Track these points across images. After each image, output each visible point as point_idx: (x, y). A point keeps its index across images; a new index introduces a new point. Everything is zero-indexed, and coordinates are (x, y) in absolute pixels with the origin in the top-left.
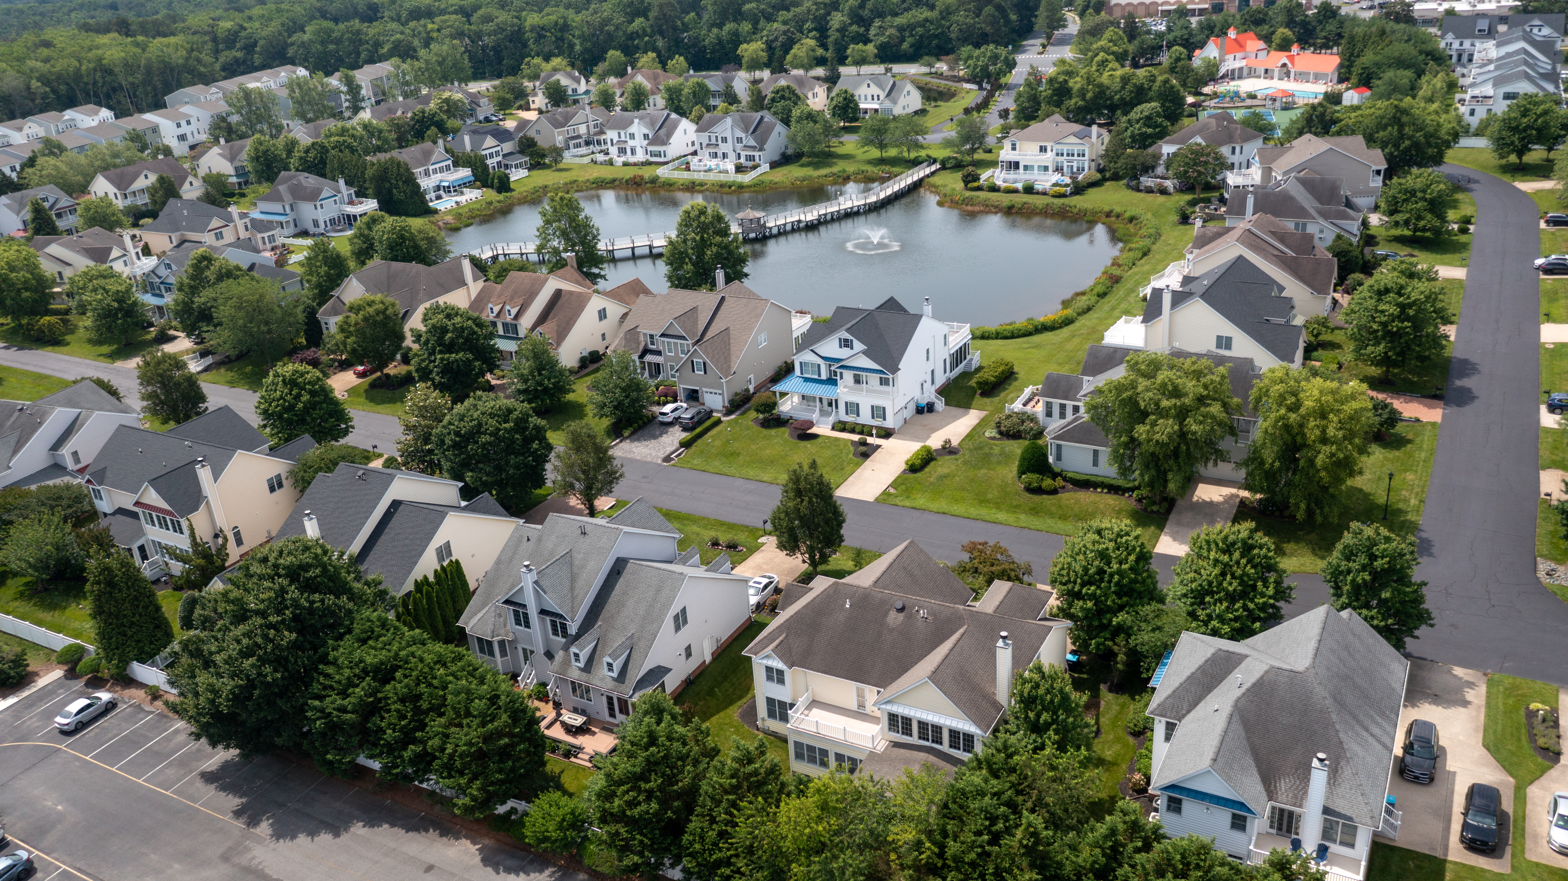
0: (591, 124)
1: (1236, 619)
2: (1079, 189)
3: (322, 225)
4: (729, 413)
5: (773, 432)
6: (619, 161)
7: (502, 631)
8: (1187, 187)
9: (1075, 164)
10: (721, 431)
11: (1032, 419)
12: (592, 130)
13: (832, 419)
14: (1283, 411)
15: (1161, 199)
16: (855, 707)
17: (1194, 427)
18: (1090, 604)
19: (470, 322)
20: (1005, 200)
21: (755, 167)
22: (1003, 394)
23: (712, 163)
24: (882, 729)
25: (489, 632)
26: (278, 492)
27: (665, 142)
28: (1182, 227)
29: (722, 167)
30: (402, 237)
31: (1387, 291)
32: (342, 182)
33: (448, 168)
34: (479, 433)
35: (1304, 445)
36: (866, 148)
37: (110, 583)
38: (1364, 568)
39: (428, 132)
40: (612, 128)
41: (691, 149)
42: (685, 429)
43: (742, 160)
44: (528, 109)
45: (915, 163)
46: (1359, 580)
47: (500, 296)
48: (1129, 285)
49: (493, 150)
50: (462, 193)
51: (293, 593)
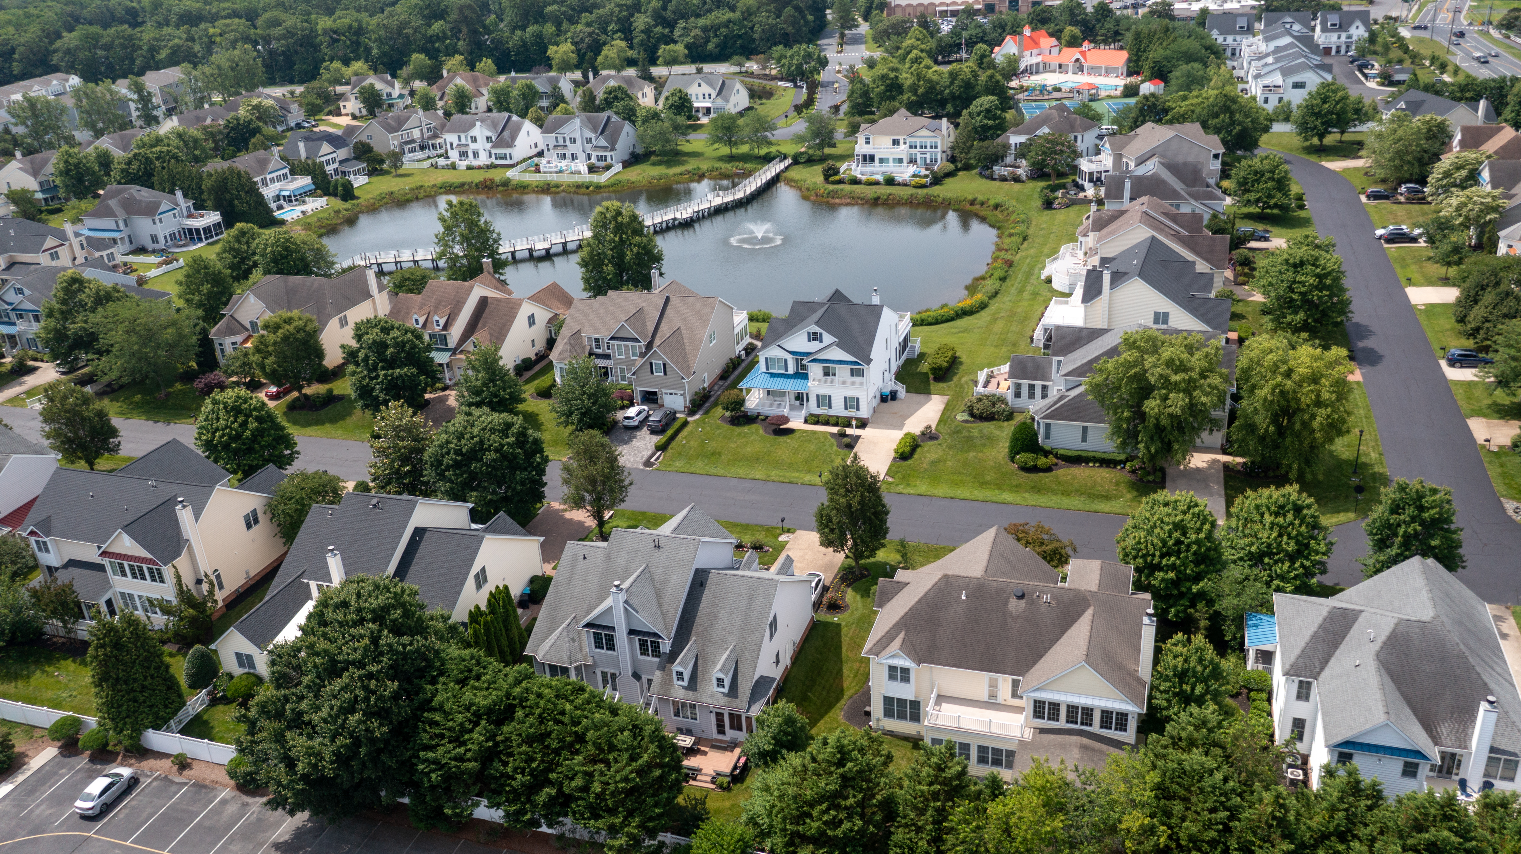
0: (425, 128)
1: (1296, 577)
2: (937, 180)
3: (162, 241)
4: (692, 412)
5: (746, 429)
6: (463, 164)
7: (579, 656)
8: (1039, 173)
9: (928, 156)
10: (691, 432)
11: (1002, 400)
12: (426, 134)
13: (804, 413)
14: (1279, 379)
15: (1017, 186)
16: (985, 697)
17: (1204, 399)
18: (1171, 575)
19: (409, 335)
20: (870, 192)
21: (608, 168)
22: (955, 378)
23: (563, 164)
24: (1026, 717)
25: (566, 658)
26: (255, 528)
27: (510, 144)
28: (1047, 212)
29: (573, 169)
30: (286, 249)
31: (1302, 263)
32: (179, 194)
33: (285, 176)
34: (483, 450)
35: (1299, 409)
36: (716, 146)
37: (117, 645)
38: (1413, 519)
39: (253, 140)
40: (450, 131)
41: (534, 151)
42: (654, 432)
43: (593, 160)
44: (339, 114)
45: (768, 159)
46: (1410, 530)
47: (421, 307)
48: (1025, 268)
49: (330, 157)
50: (304, 202)
51: (387, 638)
